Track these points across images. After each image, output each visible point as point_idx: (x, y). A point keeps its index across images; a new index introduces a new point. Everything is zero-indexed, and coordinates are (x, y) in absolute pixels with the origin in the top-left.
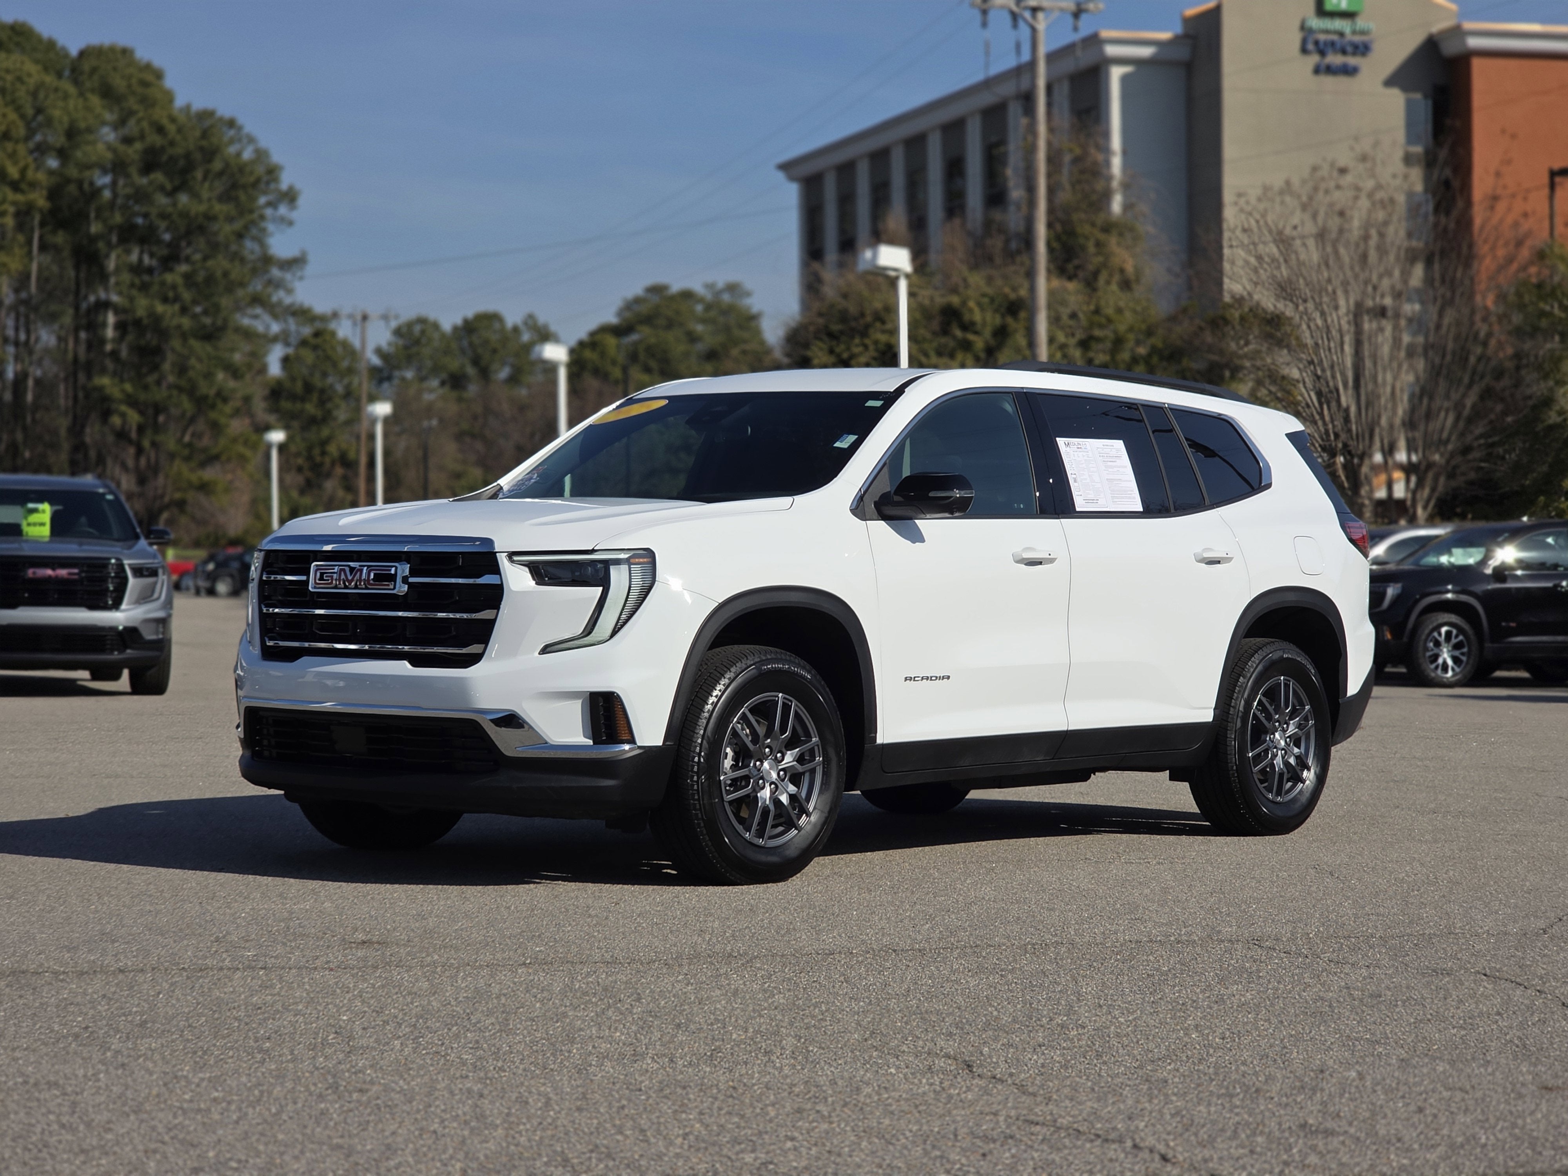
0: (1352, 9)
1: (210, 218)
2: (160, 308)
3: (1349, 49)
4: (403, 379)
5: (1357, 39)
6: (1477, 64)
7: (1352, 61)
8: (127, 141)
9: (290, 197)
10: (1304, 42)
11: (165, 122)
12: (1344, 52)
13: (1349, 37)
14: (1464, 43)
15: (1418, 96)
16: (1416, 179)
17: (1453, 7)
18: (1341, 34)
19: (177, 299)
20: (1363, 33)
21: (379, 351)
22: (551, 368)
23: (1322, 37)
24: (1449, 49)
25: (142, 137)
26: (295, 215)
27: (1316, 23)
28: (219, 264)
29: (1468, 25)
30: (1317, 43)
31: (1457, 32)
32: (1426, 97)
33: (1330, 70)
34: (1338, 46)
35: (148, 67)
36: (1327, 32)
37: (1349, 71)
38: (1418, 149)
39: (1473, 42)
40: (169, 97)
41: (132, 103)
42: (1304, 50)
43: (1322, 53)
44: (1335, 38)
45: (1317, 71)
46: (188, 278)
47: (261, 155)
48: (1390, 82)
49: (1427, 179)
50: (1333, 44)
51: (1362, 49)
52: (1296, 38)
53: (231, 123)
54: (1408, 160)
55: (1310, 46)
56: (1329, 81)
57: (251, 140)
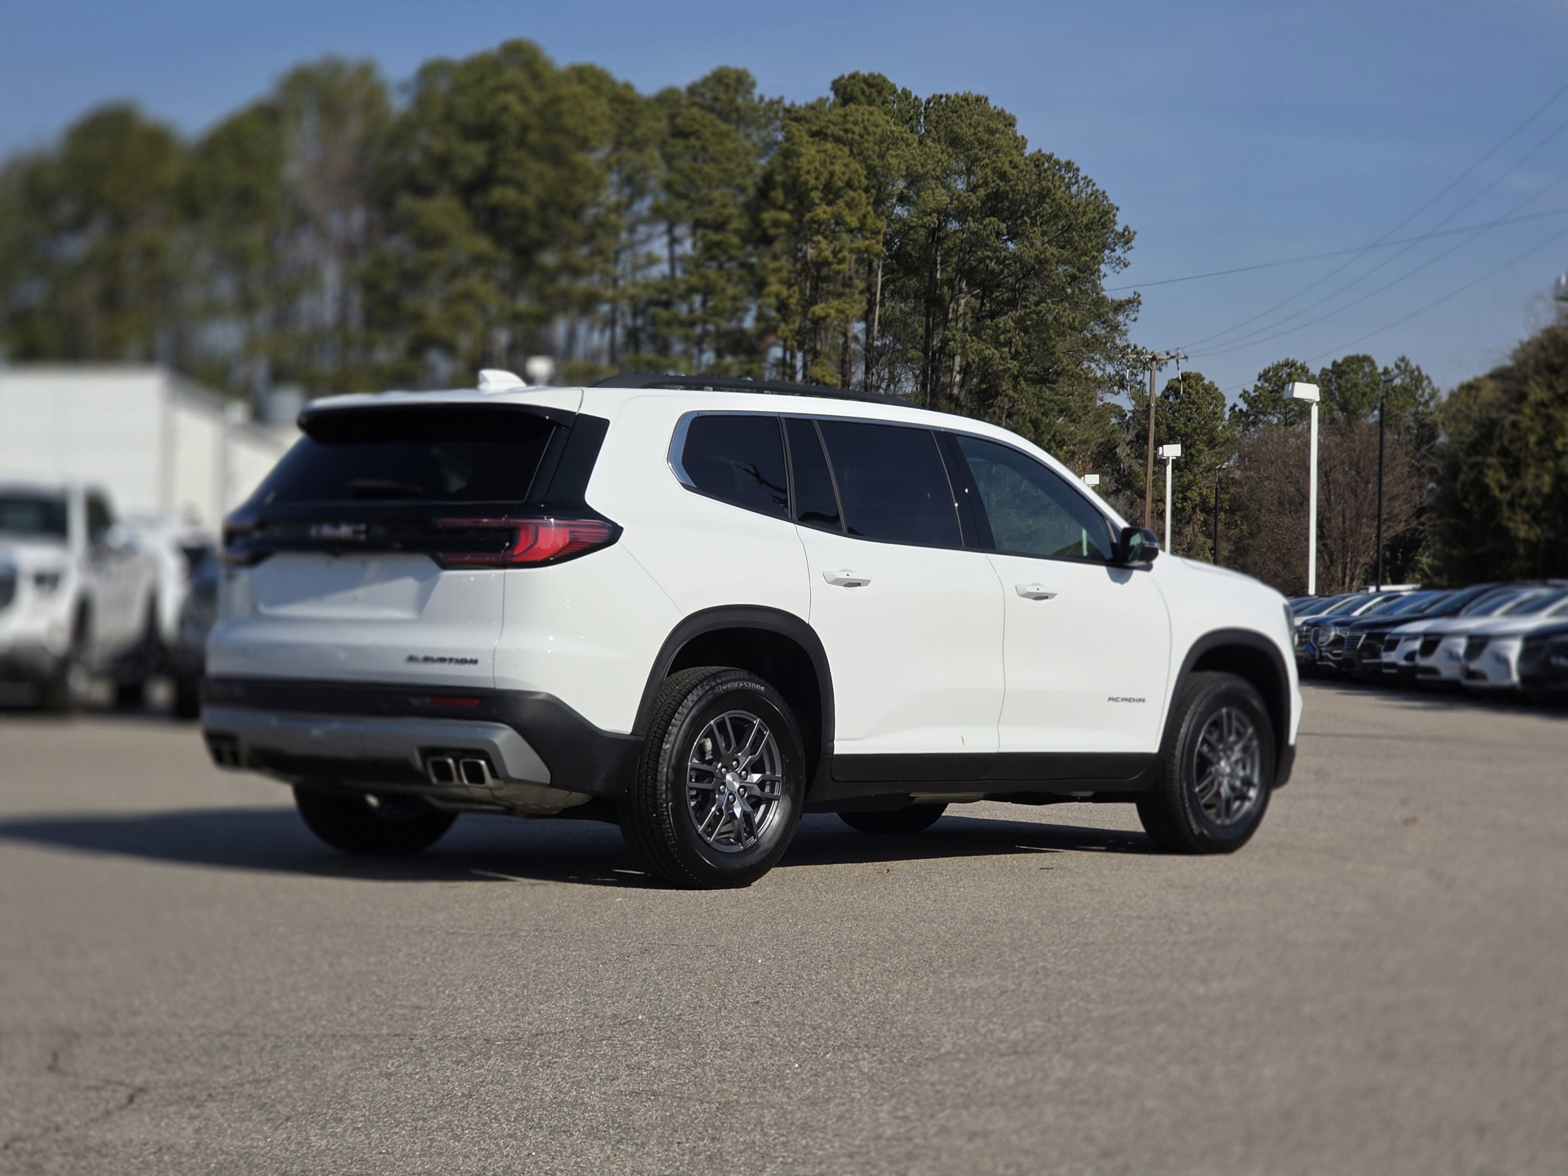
1: (1042, 262)
2: (990, 352)
4: (1269, 423)
8: (973, 189)
9: (1126, 238)
11: (1007, 168)
19: (1008, 343)
21: (1244, 395)
22: (1304, 407)
25: (986, 183)
26: (1129, 256)
28: (1051, 309)
35: (1000, 114)
40: (1020, 144)
41: (977, 151)
46: (1020, 321)
47: (1098, 197)
53: (1069, 165)
57: (1088, 182)
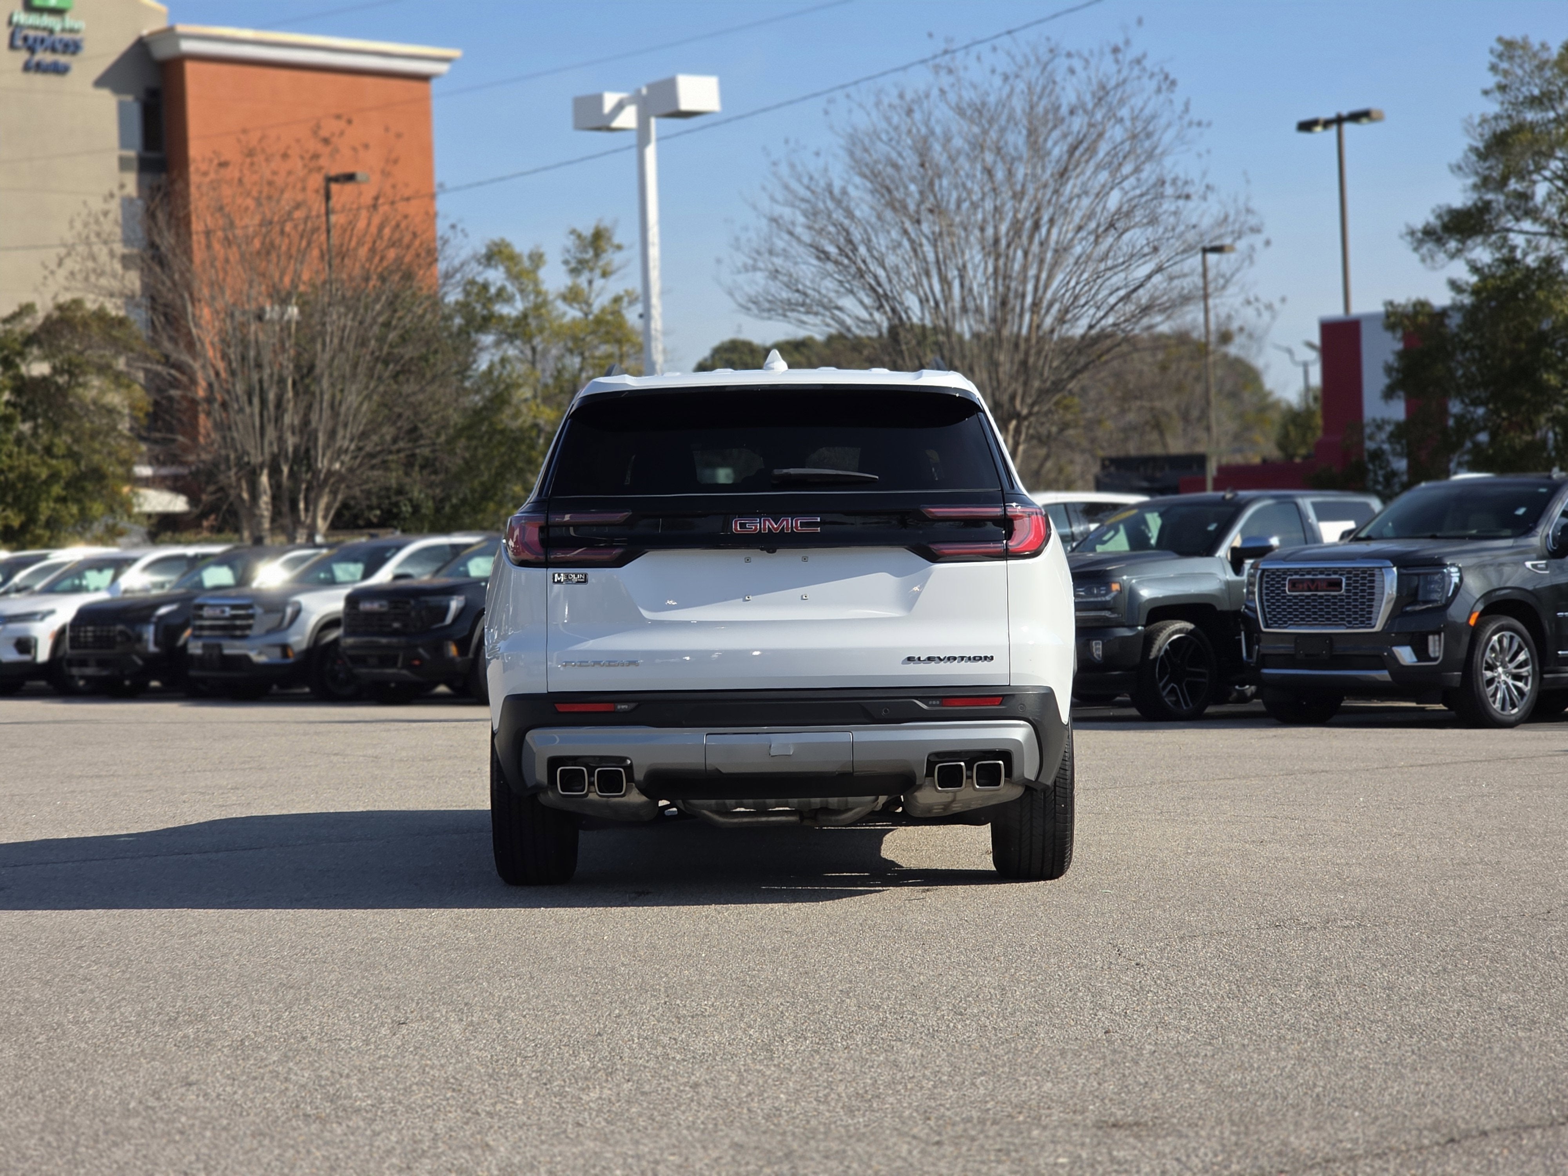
0: (62, 5)
3: (59, 47)
5: (67, 37)
6: (190, 67)
7: (62, 59)
10: (12, 36)
12: (54, 50)
13: (58, 35)
14: (177, 45)
15: (129, 98)
16: (131, 182)
17: (163, 8)
18: (51, 31)
20: (72, 31)
23: (32, 33)
24: (161, 52)
27: (22, 17)
29: (181, 28)
30: (25, 39)
31: (169, 34)
32: (137, 99)
33: (40, 68)
34: (48, 43)
36: (36, 28)
37: (60, 70)
38: (132, 154)
39: (187, 46)
42: (12, 46)
43: (32, 50)
44: (44, 34)
45: (27, 68)
48: (100, 82)
49: (140, 185)
50: (43, 41)
51: (73, 47)
52: (5, 33)
54: (124, 164)
55: (19, 42)
56: (40, 80)
